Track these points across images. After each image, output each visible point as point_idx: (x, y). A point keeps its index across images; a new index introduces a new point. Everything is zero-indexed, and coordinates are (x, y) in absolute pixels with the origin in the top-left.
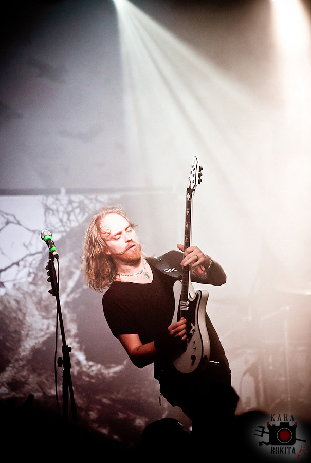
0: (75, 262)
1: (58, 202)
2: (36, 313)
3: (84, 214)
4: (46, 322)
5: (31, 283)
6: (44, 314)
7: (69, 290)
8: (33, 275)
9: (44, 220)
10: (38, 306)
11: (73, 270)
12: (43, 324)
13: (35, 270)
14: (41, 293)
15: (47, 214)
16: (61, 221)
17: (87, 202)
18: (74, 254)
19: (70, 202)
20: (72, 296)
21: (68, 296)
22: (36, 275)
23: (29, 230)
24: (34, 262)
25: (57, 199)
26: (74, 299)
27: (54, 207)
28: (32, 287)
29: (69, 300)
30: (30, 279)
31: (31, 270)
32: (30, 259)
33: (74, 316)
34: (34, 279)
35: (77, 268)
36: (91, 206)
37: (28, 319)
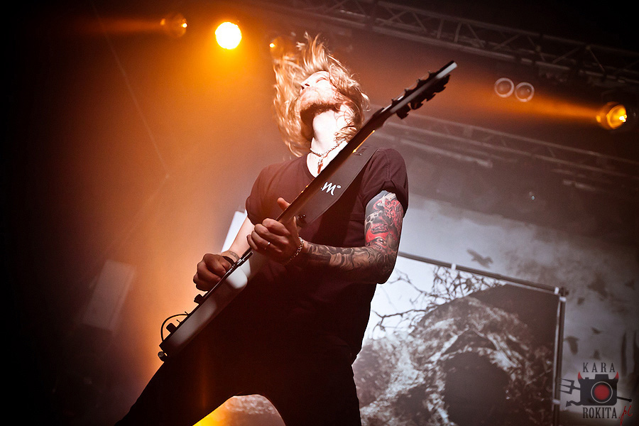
0: (454, 327)
1: (448, 274)
2: (409, 361)
3: (469, 290)
4: (417, 372)
5: (410, 334)
6: (416, 364)
7: (444, 350)
8: (413, 328)
9: (432, 286)
10: (412, 356)
11: (452, 334)
12: (413, 373)
13: (416, 325)
14: (417, 346)
15: (436, 281)
16: (448, 290)
17: (474, 281)
18: (455, 320)
19: (459, 277)
20: (446, 356)
21: (442, 355)
22: (416, 329)
23: (417, 290)
24: (417, 318)
25: (447, 272)
26: (447, 359)
27: (444, 278)
28: (410, 338)
29: (442, 359)
30: (410, 331)
31: (413, 324)
32: (413, 314)
33: (445, 375)
34: (414, 331)
35: (455, 333)
36: (477, 285)
37: (400, 365)
